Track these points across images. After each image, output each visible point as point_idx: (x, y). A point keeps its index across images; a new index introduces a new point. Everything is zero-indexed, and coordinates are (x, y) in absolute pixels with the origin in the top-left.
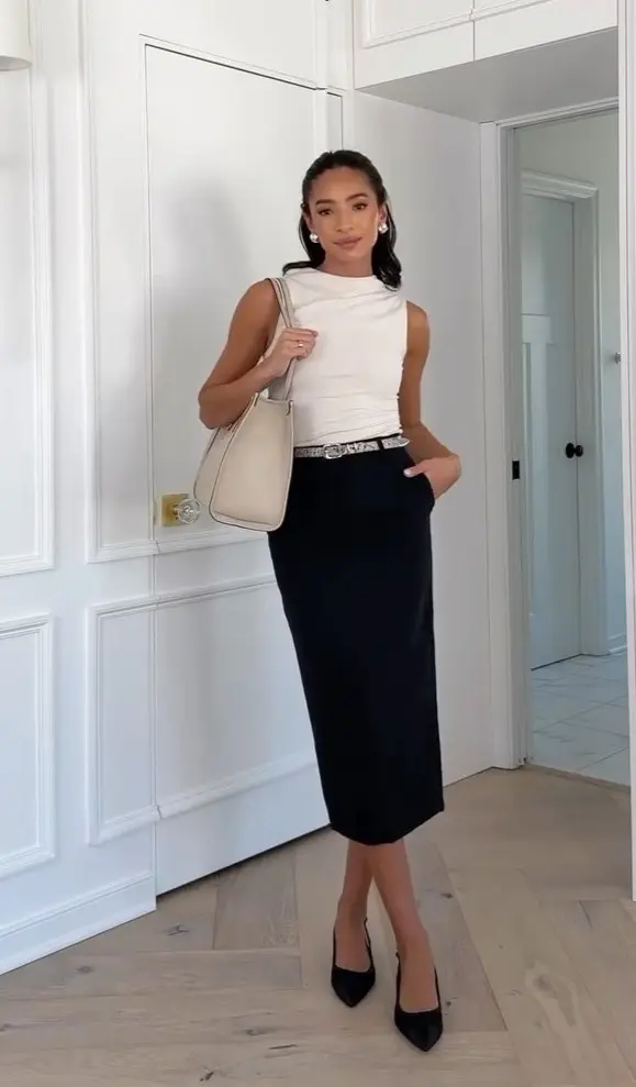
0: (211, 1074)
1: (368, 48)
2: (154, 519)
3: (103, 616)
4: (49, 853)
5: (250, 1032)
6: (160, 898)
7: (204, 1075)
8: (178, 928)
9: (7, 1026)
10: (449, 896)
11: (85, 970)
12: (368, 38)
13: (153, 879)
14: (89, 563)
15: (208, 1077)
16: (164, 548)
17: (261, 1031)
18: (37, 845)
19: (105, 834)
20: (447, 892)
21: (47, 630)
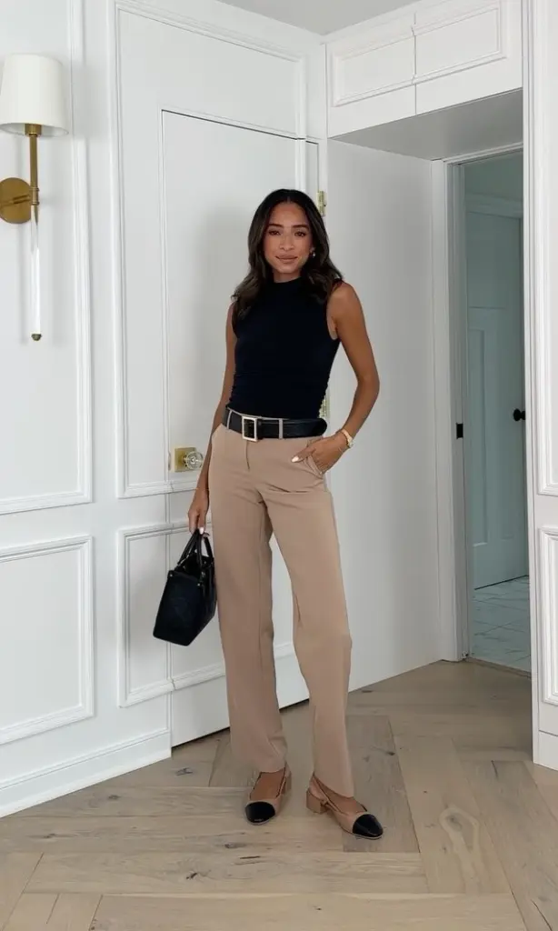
0: (195, 874)
1: (338, 106)
2: (169, 466)
3: (128, 537)
4: (89, 712)
5: (227, 846)
6: (174, 749)
7: (189, 875)
8: (185, 769)
9: (53, 835)
10: (392, 754)
11: (114, 797)
12: (337, 98)
13: (169, 734)
14: (120, 499)
15: (193, 876)
16: (177, 488)
17: (236, 846)
18: (80, 705)
19: (132, 699)
20: (391, 750)
21: (87, 547)
